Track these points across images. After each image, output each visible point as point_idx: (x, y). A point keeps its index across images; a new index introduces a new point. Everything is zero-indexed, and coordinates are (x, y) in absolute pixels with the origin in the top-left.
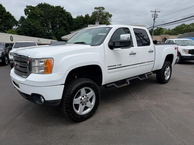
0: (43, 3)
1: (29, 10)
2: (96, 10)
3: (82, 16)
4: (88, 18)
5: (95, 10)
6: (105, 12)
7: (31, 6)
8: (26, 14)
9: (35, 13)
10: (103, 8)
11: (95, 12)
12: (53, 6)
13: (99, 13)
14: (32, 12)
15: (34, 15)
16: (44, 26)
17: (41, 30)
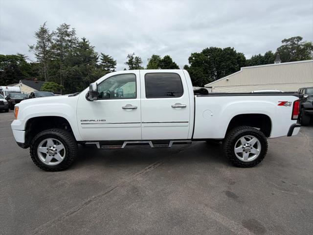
0: (209, 48)
1: (194, 58)
2: (285, 44)
3: (260, 55)
4: (270, 57)
5: (283, 44)
6: (303, 44)
7: (196, 54)
8: (190, 63)
9: (199, 60)
10: (300, 39)
11: (282, 46)
12: (221, 49)
13: (290, 47)
14: (195, 60)
15: (197, 62)
16: (207, 73)
17: (203, 78)
